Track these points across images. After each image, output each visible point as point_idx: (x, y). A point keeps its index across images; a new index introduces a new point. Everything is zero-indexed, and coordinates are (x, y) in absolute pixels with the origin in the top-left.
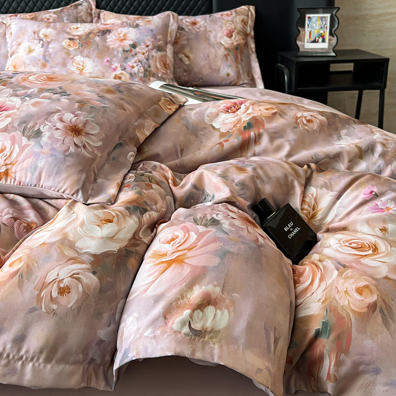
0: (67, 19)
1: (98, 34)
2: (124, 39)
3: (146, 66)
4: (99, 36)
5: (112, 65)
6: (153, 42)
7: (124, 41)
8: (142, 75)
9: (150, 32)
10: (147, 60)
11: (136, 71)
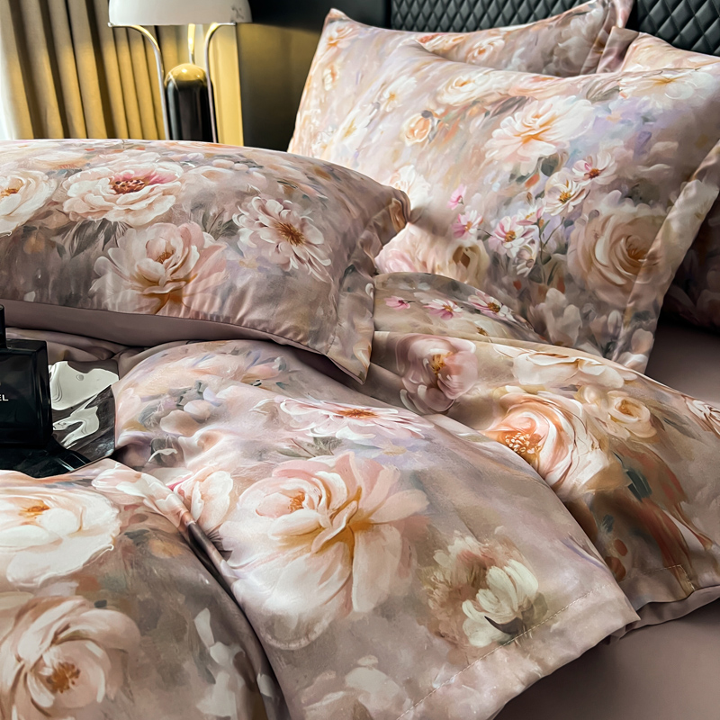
0: (522, 56)
1: (488, 108)
2: (536, 137)
3: (553, 245)
4: (487, 113)
5: (464, 214)
6: (623, 164)
7: (533, 141)
8: (528, 270)
9: (636, 123)
10: (568, 223)
11: (513, 254)
